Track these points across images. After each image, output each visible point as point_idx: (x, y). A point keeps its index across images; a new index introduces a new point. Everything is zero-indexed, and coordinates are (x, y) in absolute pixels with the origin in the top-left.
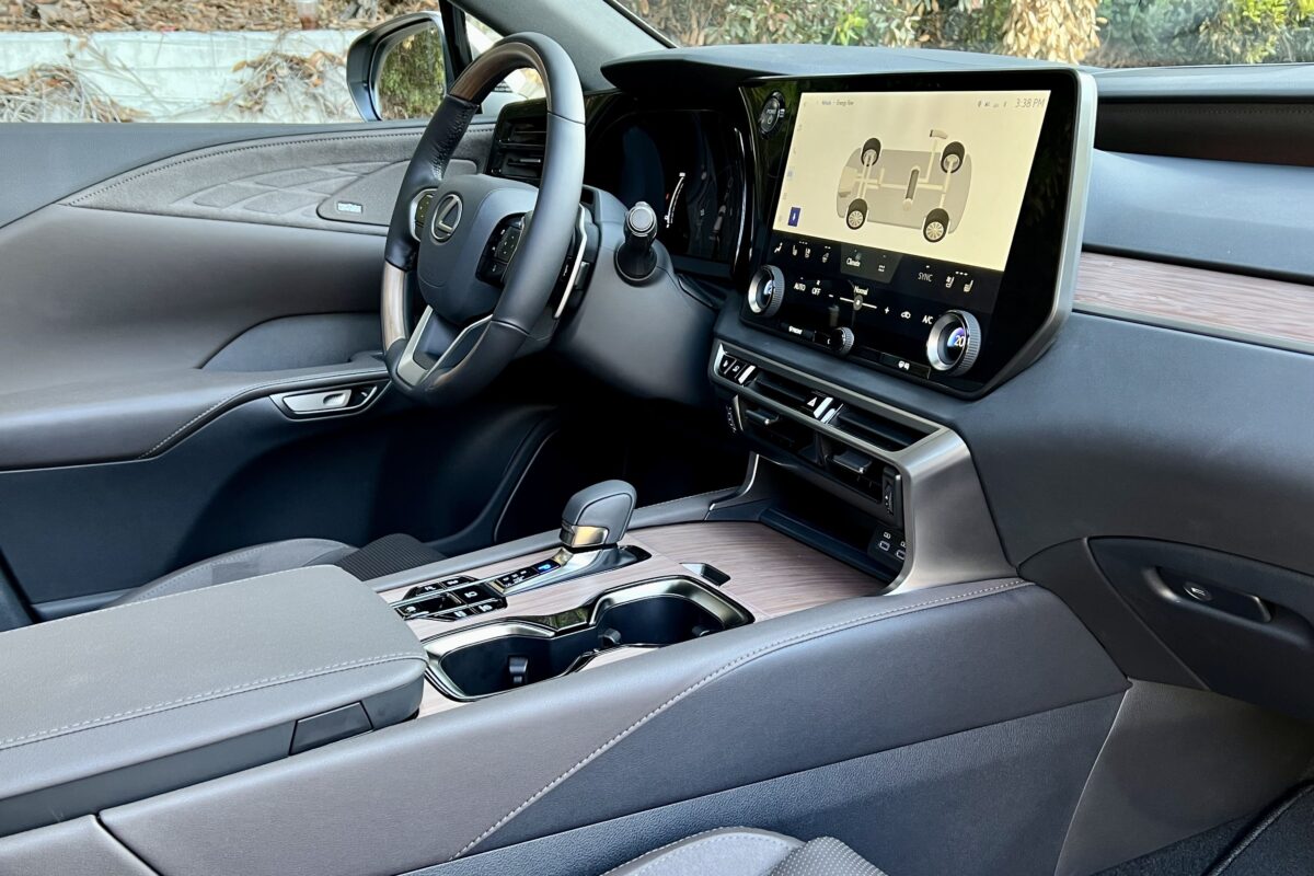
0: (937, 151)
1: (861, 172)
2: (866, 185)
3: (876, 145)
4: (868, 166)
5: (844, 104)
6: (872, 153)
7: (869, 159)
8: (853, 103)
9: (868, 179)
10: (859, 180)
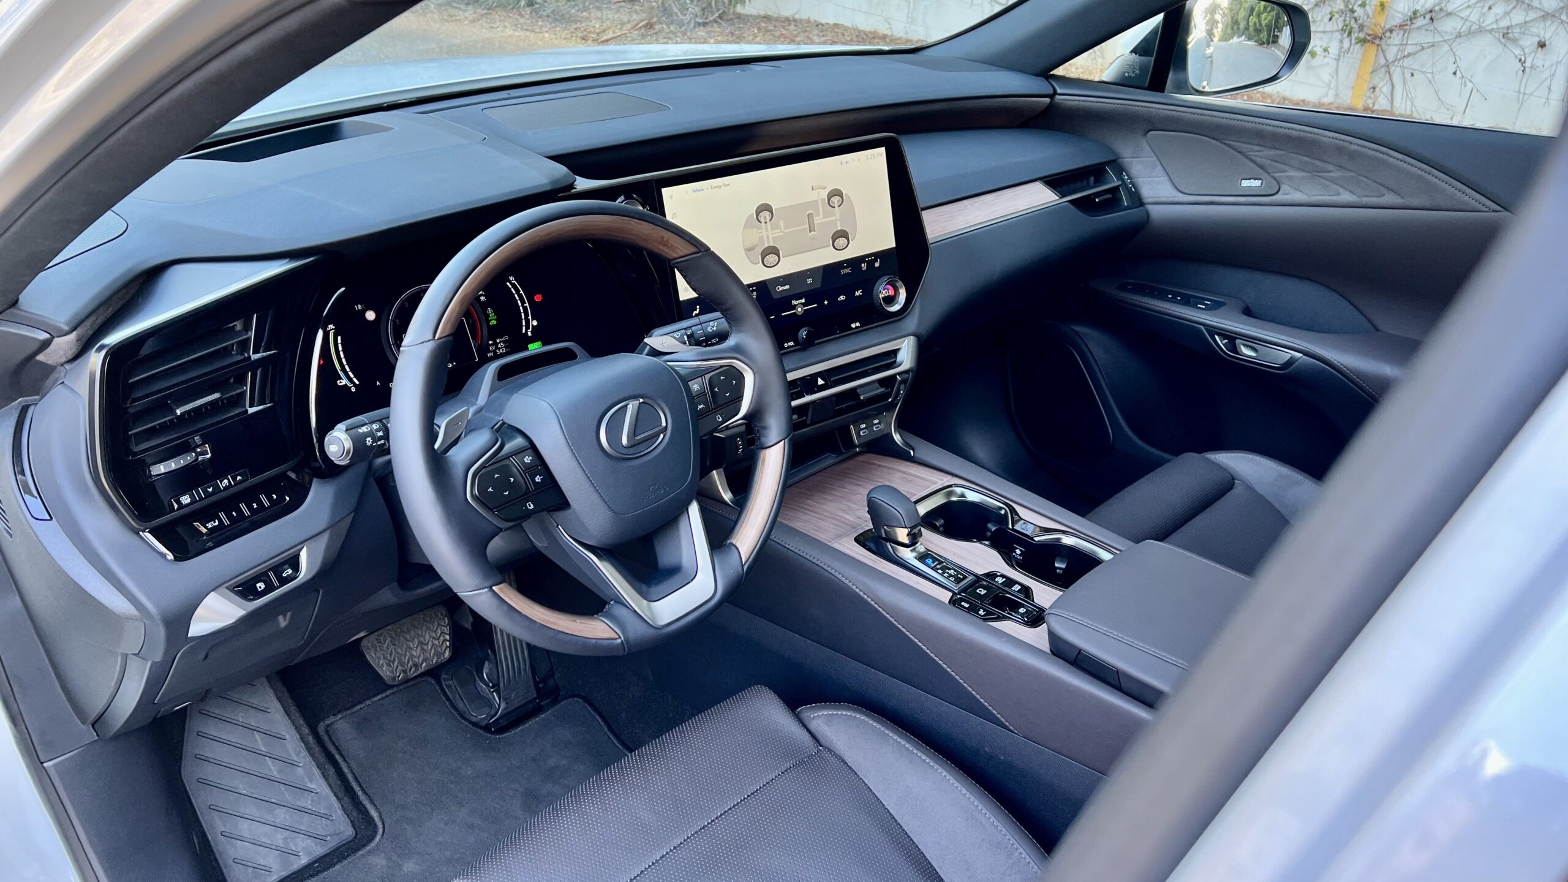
0: (822, 197)
1: (762, 229)
2: (769, 235)
3: (767, 208)
4: (766, 223)
5: (720, 187)
6: (767, 214)
7: (765, 218)
8: (729, 185)
9: (770, 232)
10: (761, 235)
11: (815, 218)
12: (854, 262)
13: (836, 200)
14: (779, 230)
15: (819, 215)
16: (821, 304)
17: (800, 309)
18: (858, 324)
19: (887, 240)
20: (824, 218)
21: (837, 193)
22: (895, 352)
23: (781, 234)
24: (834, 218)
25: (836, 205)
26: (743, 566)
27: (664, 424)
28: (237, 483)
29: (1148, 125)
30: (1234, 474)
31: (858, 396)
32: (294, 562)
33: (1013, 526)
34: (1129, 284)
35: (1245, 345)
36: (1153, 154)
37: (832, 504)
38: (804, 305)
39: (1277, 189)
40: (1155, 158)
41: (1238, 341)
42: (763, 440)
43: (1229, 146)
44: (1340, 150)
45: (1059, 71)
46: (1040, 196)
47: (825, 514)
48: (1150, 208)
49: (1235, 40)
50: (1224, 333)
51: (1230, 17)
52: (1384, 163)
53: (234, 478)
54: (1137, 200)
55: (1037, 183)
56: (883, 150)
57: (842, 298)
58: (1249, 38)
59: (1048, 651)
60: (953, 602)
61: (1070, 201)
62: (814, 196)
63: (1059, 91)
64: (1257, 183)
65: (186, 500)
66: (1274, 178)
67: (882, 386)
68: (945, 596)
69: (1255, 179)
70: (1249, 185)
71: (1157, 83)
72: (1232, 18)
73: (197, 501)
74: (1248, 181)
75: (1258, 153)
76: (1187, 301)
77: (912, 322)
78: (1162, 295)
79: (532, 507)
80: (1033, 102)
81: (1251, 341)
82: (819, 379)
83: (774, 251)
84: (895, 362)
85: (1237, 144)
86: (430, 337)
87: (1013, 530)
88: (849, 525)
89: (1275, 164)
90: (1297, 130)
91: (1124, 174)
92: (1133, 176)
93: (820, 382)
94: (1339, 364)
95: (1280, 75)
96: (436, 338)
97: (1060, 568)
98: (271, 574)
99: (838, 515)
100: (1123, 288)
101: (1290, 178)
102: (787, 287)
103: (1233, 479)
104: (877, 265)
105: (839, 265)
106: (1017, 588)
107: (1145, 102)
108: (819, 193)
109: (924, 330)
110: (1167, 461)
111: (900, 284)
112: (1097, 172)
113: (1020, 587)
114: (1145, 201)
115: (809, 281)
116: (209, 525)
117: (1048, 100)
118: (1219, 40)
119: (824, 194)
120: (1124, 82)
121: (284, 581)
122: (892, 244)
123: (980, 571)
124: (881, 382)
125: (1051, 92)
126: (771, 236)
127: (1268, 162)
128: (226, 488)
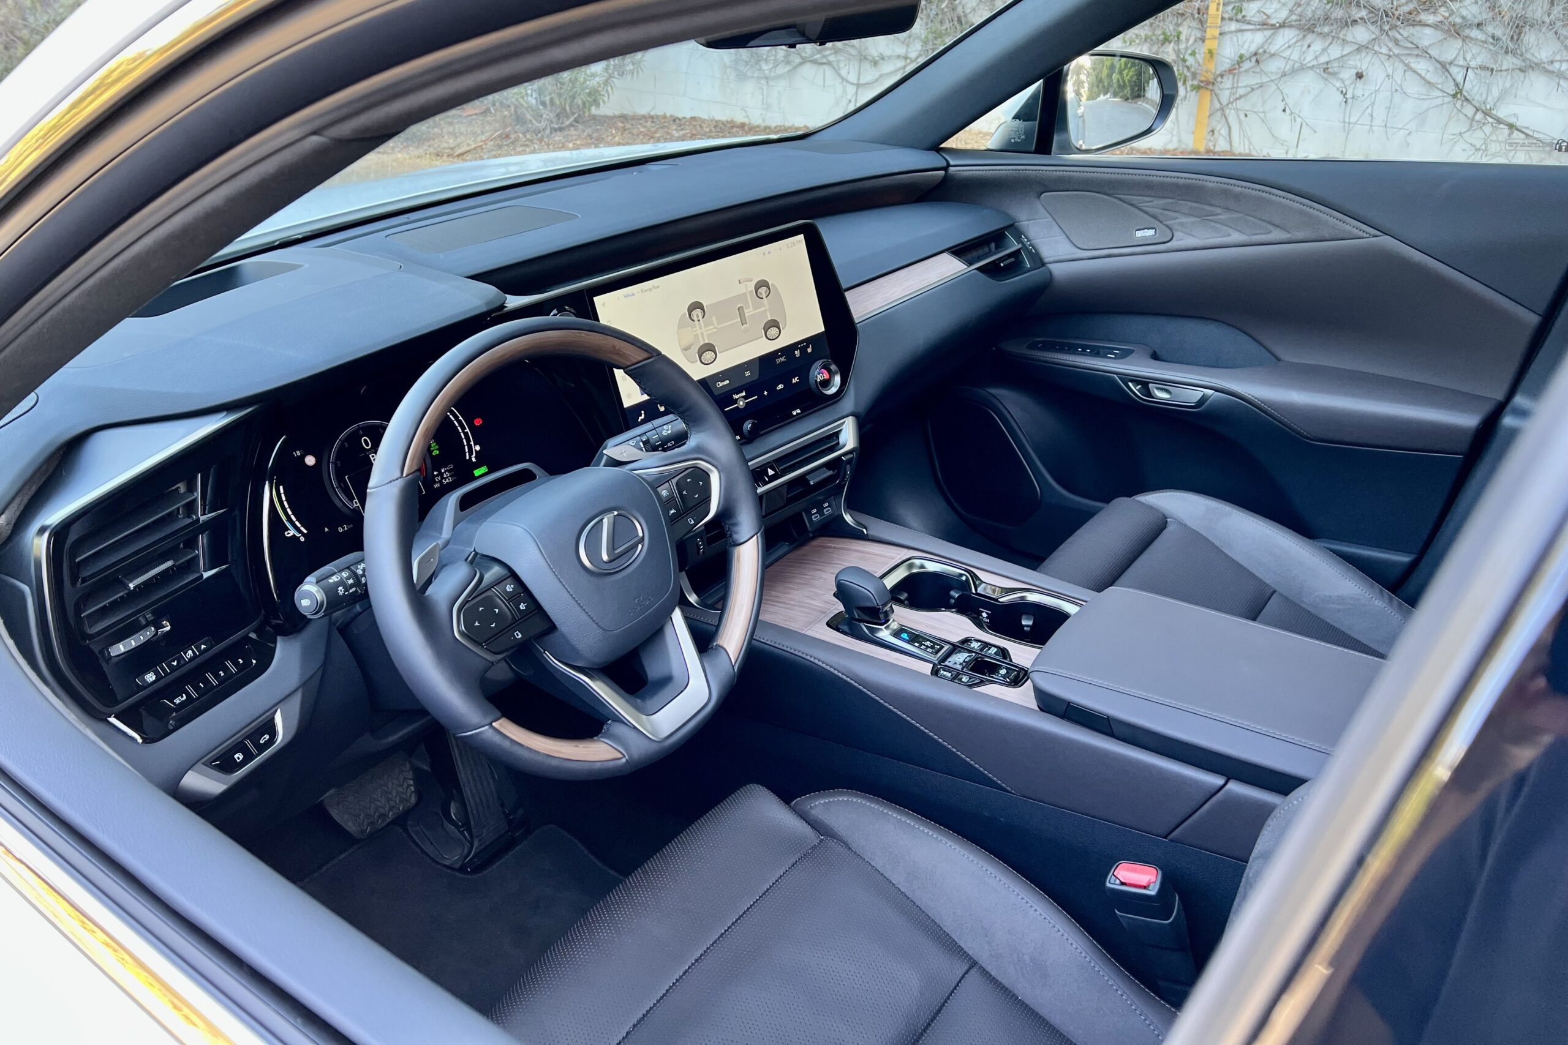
0: (750, 289)
1: (695, 327)
2: (703, 332)
3: (697, 306)
4: (699, 321)
5: (650, 290)
6: (698, 312)
7: (697, 316)
8: (658, 287)
9: (704, 329)
10: (696, 333)
11: (746, 311)
12: (788, 350)
13: (763, 290)
14: (712, 327)
15: (749, 308)
16: (761, 395)
17: (741, 403)
18: (799, 411)
19: (816, 325)
20: (754, 309)
21: (763, 284)
22: (837, 435)
23: (715, 330)
24: (763, 309)
25: (764, 296)
26: (733, 666)
27: (641, 534)
28: (202, 653)
29: (1040, 187)
30: (1166, 513)
31: (808, 482)
32: (269, 727)
33: (976, 590)
34: (1039, 342)
35: (1158, 389)
36: (1048, 215)
37: (796, 592)
38: (745, 398)
39: (1171, 237)
40: (1050, 219)
41: (1151, 385)
42: (735, 536)
43: (1120, 199)
44: (1225, 193)
45: (950, 143)
46: (950, 267)
47: (792, 603)
48: (1051, 267)
49: (1102, 97)
50: (1137, 380)
51: (1094, 77)
52: (1269, 201)
53: (198, 648)
54: (1039, 262)
55: (945, 254)
56: (801, 237)
57: (780, 387)
58: (1115, 95)
59: (1037, 709)
60: (935, 672)
61: (977, 269)
62: (741, 289)
63: (952, 163)
64: (1151, 232)
65: (150, 677)
66: (1167, 226)
67: (829, 469)
68: (927, 668)
69: (1148, 229)
70: (1144, 235)
71: (1043, 146)
72: (1097, 77)
73: (163, 677)
74: (1142, 231)
75: (1149, 204)
76: (1097, 353)
77: (848, 403)
78: (1072, 349)
79: (520, 636)
80: (928, 176)
81: (1164, 384)
82: (769, 470)
83: (709, 347)
84: (838, 443)
85: (1128, 197)
86: (398, 474)
87: (977, 594)
88: (818, 611)
89: (1166, 212)
90: (1183, 178)
91: (1023, 236)
92: (1031, 238)
93: (771, 472)
94: (1250, 396)
95: (1153, 127)
96: (404, 475)
97: (1027, 626)
98: (248, 743)
99: (805, 603)
100: (1033, 346)
101: (1182, 224)
102: (727, 382)
103: (1165, 517)
104: (809, 350)
105: (773, 355)
106: (993, 650)
107: (1034, 165)
108: (746, 286)
109: (862, 409)
110: (1099, 510)
111: (833, 367)
112: (996, 238)
113: (996, 649)
114: (1046, 260)
115: (748, 374)
116: (177, 701)
117: (942, 172)
118: (1088, 99)
119: (751, 286)
120: (1010, 148)
121: (261, 748)
122: (821, 328)
123: (955, 639)
124: (828, 465)
125: (944, 164)
126: (705, 334)
127: (1160, 211)
128: (191, 659)
